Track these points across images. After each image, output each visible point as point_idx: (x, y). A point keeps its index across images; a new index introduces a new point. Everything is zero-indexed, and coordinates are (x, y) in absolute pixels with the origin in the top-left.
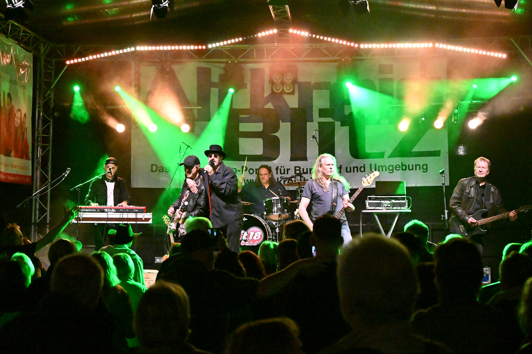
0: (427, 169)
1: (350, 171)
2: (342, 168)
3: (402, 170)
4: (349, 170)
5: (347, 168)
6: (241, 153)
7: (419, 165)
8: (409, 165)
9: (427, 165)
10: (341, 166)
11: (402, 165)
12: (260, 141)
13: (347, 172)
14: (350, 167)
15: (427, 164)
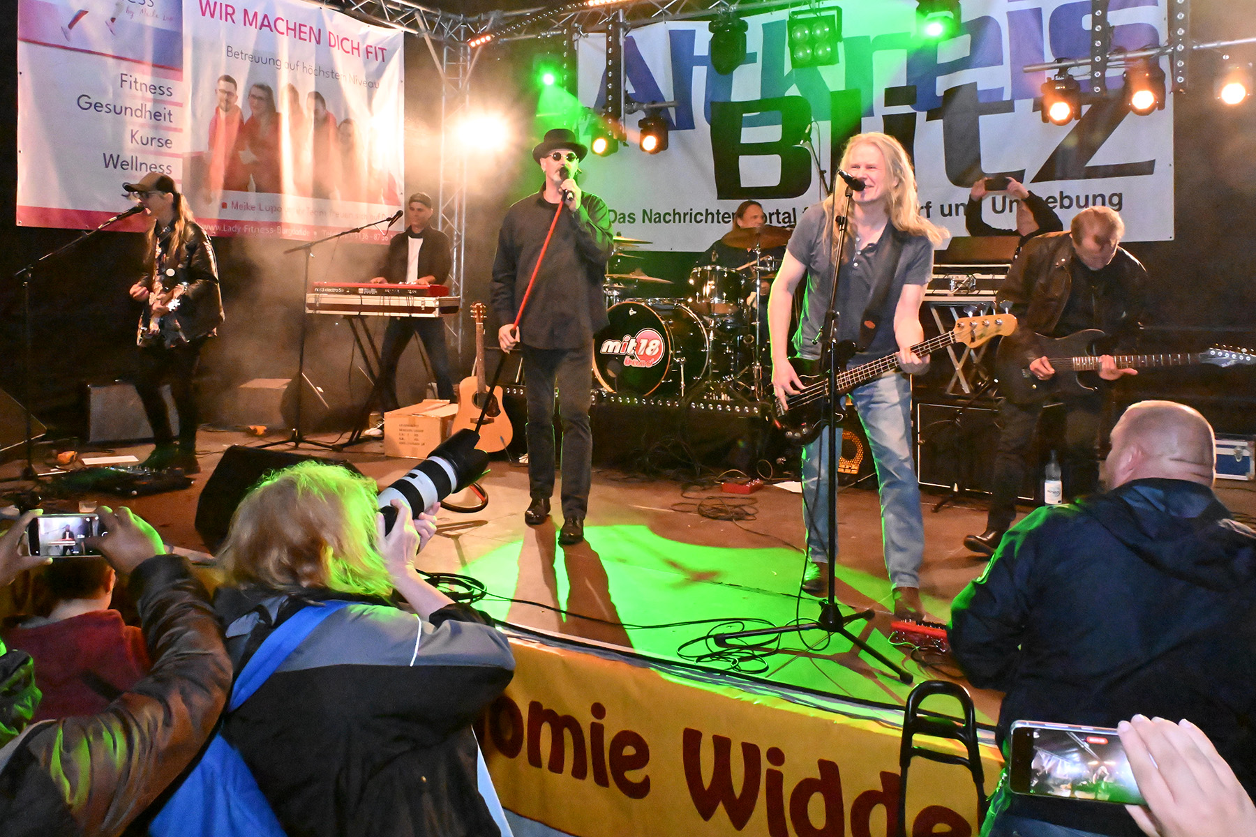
0: (1120, 203)
1: (950, 214)
2: (931, 207)
3: (1061, 208)
4: (946, 211)
5: (942, 207)
6: (744, 184)
7: (1103, 196)
8: (1078, 197)
9: (1120, 196)
10: (930, 203)
11: (1062, 198)
12: (776, 160)
13: (944, 215)
14: (950, 206)
15: (1121, 194)
